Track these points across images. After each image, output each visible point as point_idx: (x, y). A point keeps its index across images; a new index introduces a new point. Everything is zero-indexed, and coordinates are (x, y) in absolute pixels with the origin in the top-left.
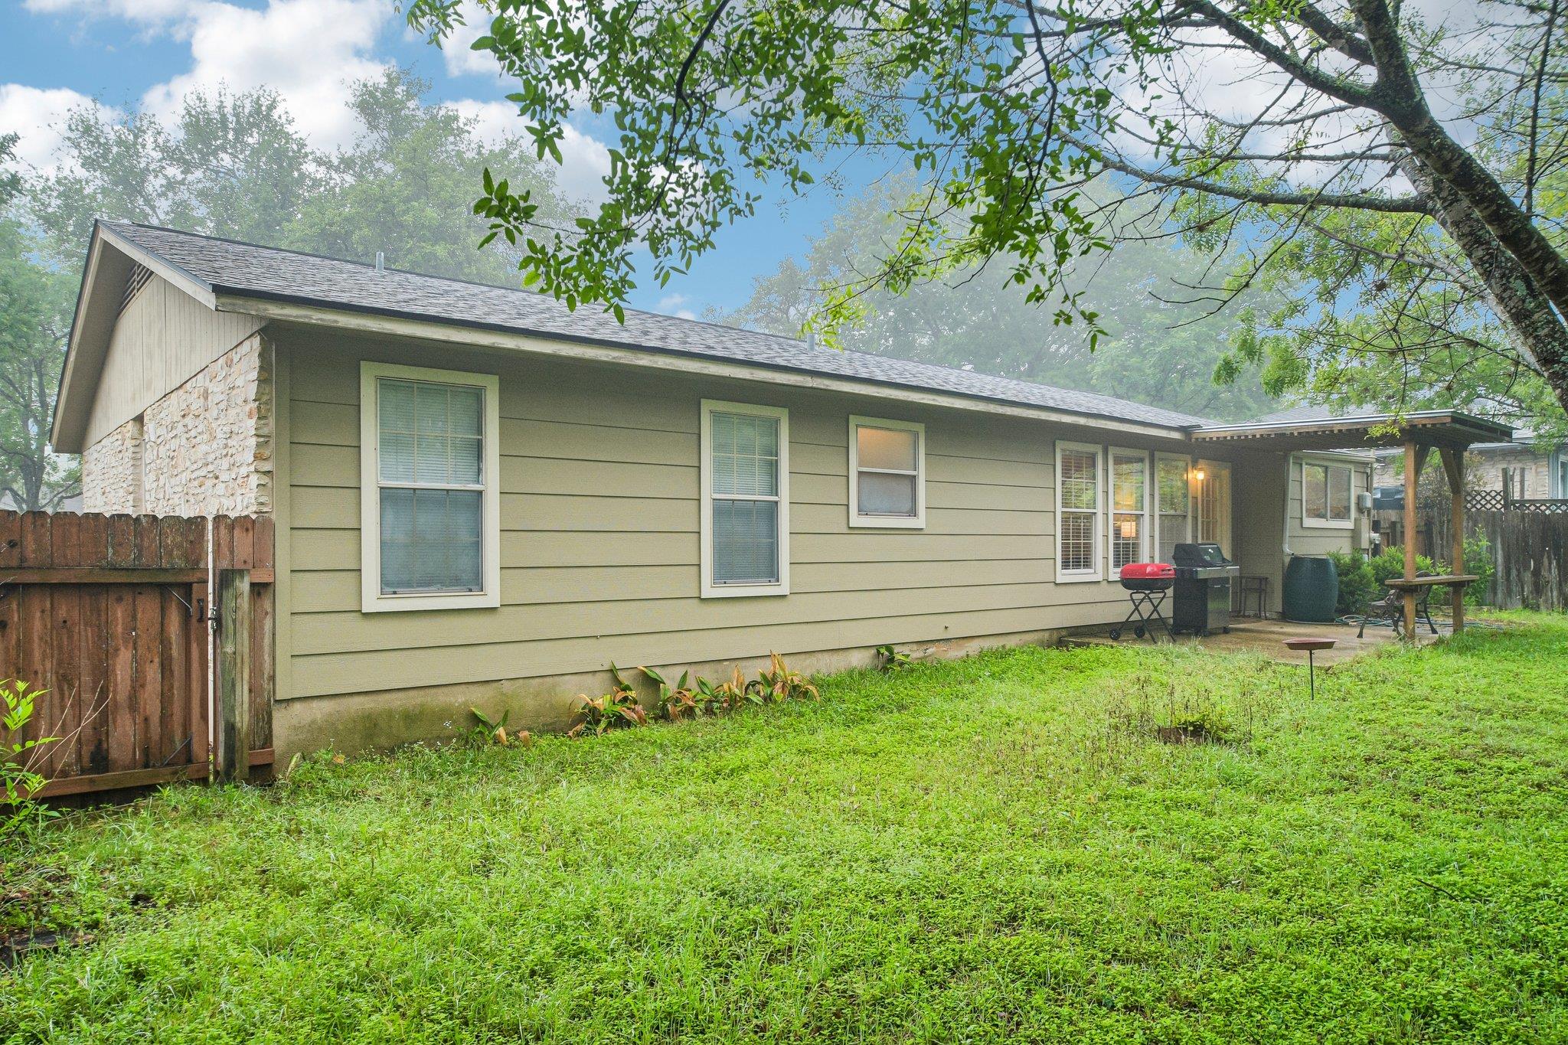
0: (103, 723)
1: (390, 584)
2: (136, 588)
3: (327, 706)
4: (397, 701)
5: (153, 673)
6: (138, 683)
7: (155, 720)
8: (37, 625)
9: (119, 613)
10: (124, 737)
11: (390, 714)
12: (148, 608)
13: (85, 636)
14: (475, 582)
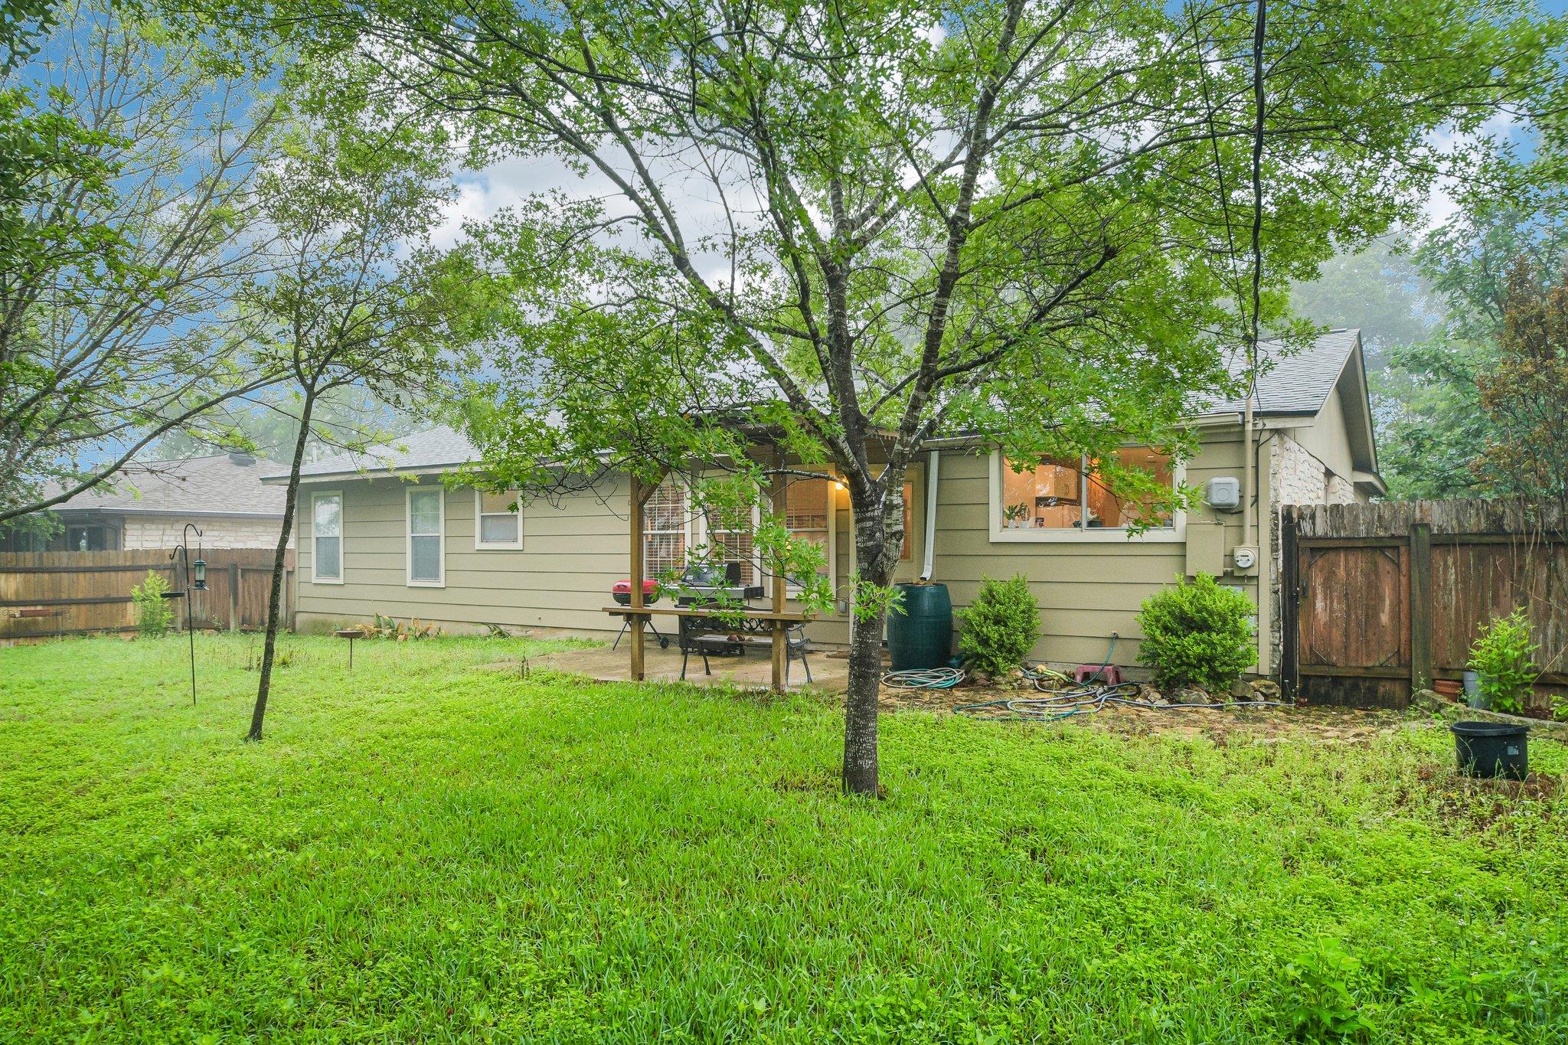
1: (318, 573)
4: (320, 617)
11: (319, 621)
14: (337, 574)
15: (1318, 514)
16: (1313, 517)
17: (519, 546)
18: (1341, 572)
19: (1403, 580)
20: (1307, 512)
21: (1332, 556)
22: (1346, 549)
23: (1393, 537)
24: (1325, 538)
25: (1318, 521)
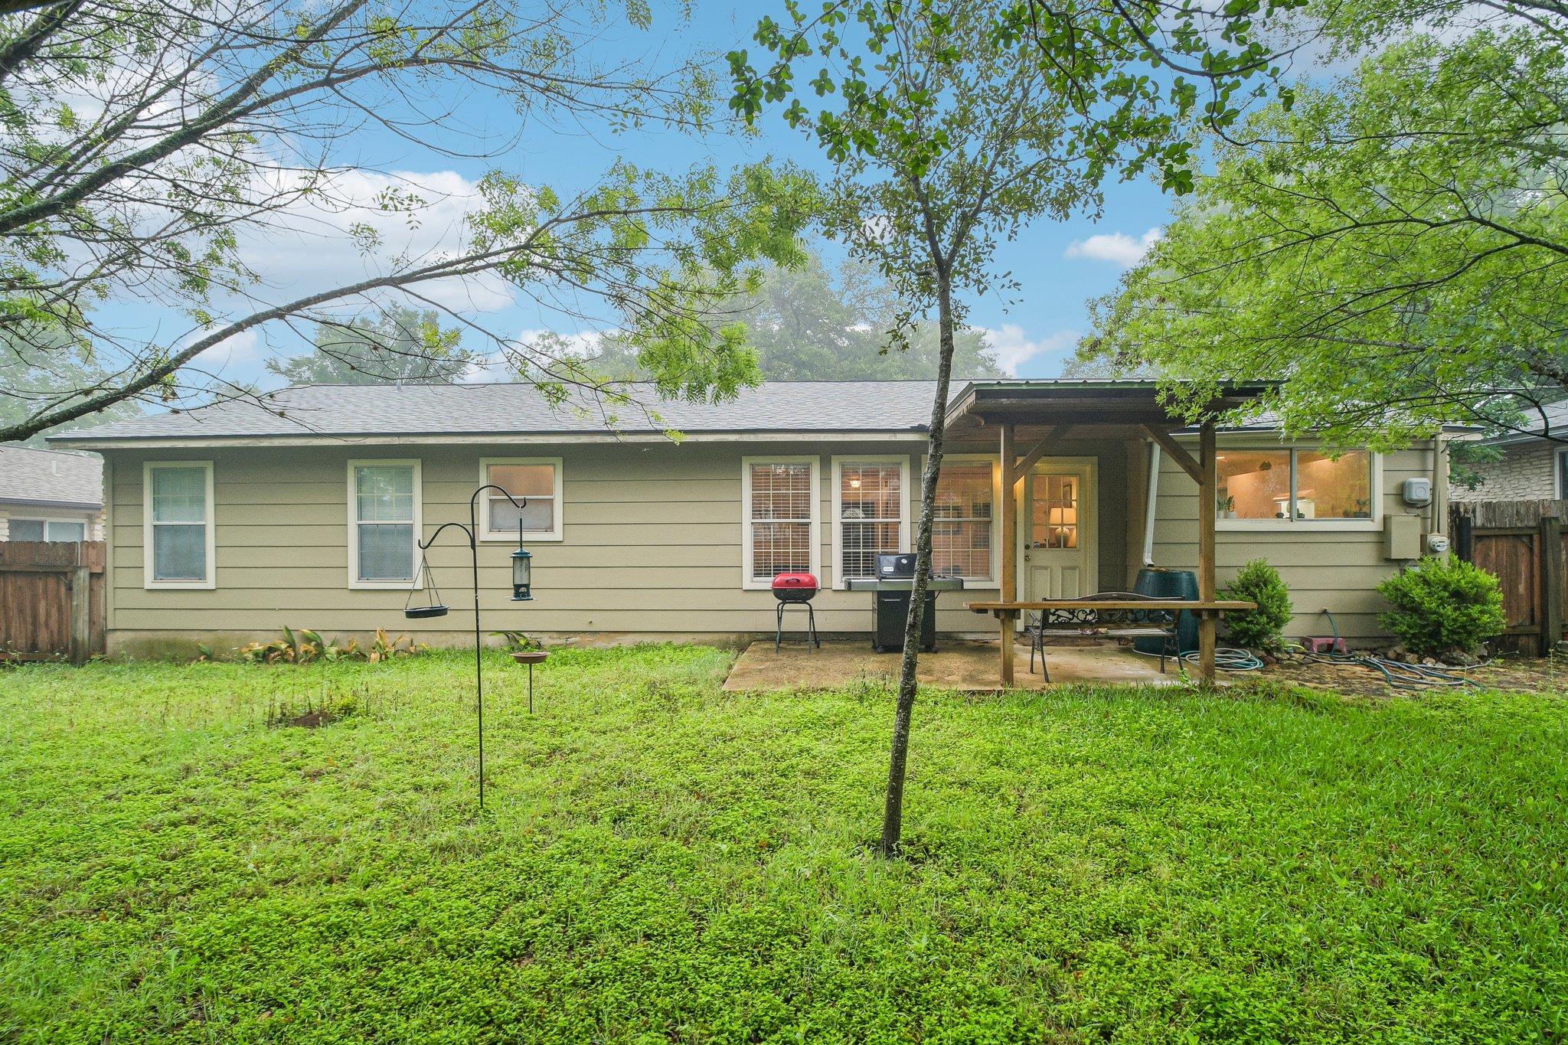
0: (35, 631)
1: (159, 574)
2: (47, 574)
3: (131, 635)
4: (162, 635)
5: (54, 612)
6: (48, 615)
7: (56, 631)
8: (10, 589)
9: (40, 584)
10: (43, 637)
11: (159, 642)
12: (52, 583)
13: (28, 594)
14: (201, 575)
15: (1478, 509)
16: (1474, 511)
17: (557, 535)
18: (1493, 554)
19: (1536, 560)
20: (1470, 508)
21: (1486, 542)
22: (1496, 536)
23: (1527, 527)
24: (1483, 527)
25: (1478, 514)
